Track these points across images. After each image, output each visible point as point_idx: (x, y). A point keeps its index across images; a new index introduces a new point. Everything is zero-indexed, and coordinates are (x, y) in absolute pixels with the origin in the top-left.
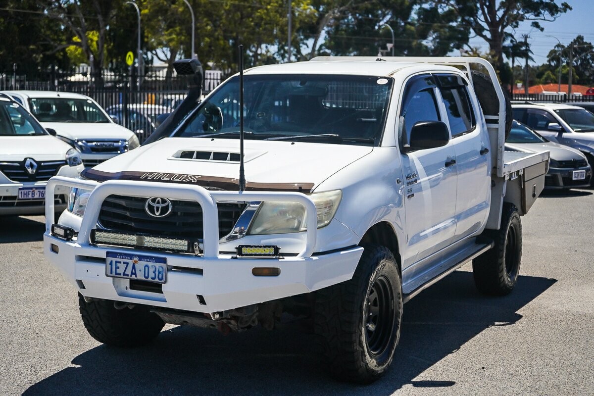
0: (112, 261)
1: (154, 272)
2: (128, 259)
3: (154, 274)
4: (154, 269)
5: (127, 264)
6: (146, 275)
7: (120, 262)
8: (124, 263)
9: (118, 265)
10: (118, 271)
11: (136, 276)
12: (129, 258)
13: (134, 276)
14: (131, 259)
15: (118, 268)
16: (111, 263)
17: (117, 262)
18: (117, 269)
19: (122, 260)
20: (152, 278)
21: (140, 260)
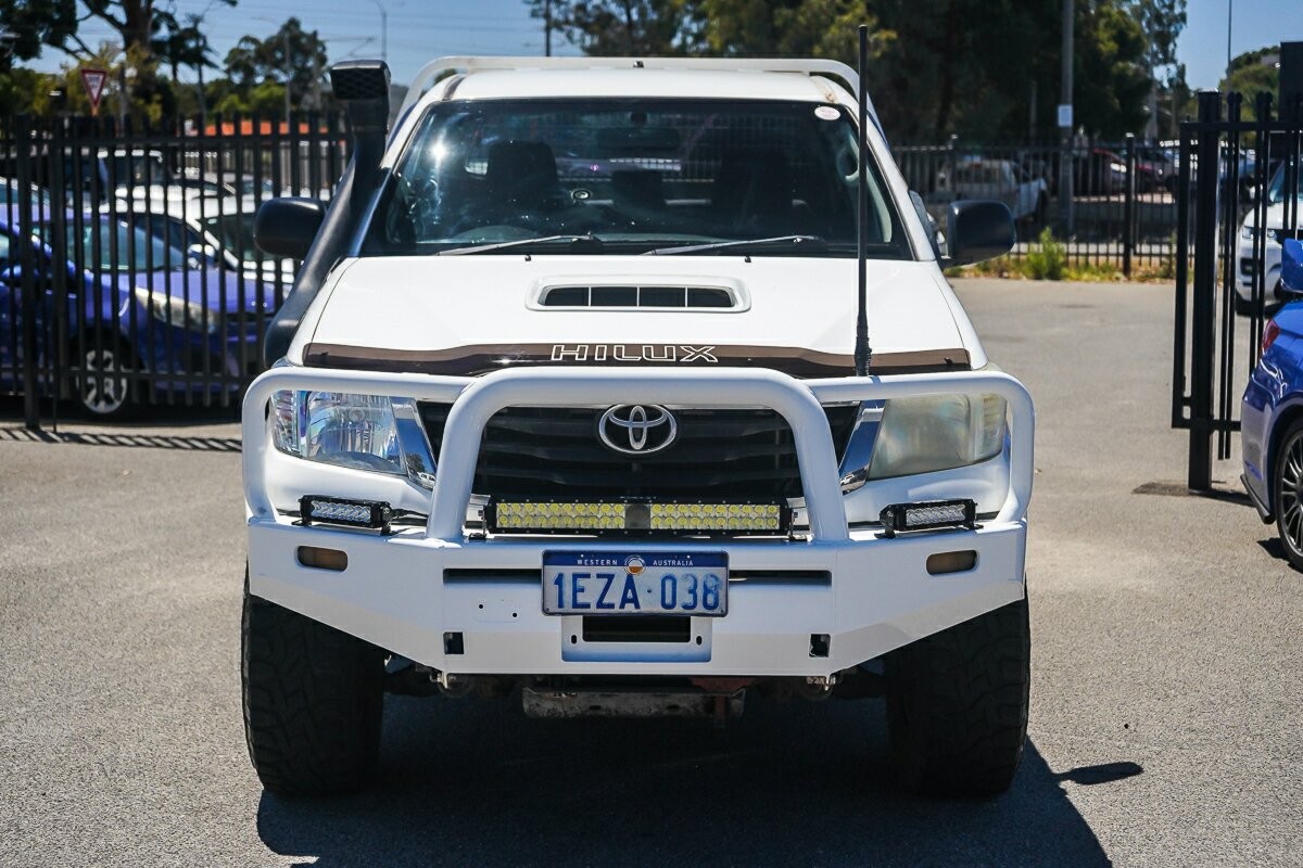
0: (561, 576)
1: (693, 591)
2: (612, 565)
3: (692, 595)
4: (690, 584)
5: (610, 577)
6: (668, 600)
7: (587, 576)
8: (599, 576)
9: (581, 582)
10: (581, 598)
11: (637, 606)
12: (615, 562)
13: (633, 605)
14: (621, 564)
15: (582, 590)
16: (559, 581)
17: (576, 577)
18: (579, 595)
19: (594, 570)
20: (685, 607)
21: (649, 563)
